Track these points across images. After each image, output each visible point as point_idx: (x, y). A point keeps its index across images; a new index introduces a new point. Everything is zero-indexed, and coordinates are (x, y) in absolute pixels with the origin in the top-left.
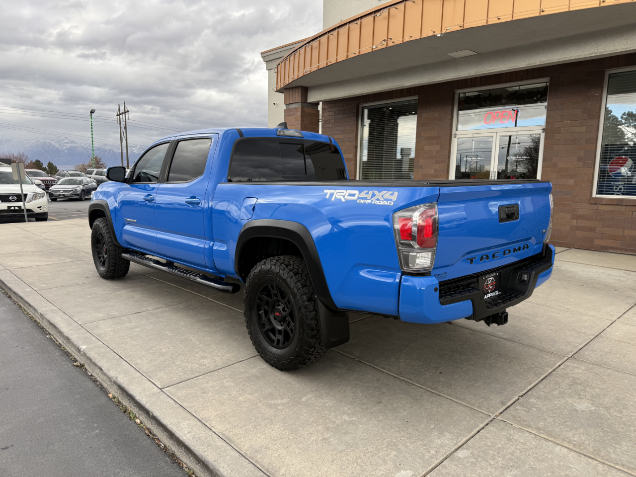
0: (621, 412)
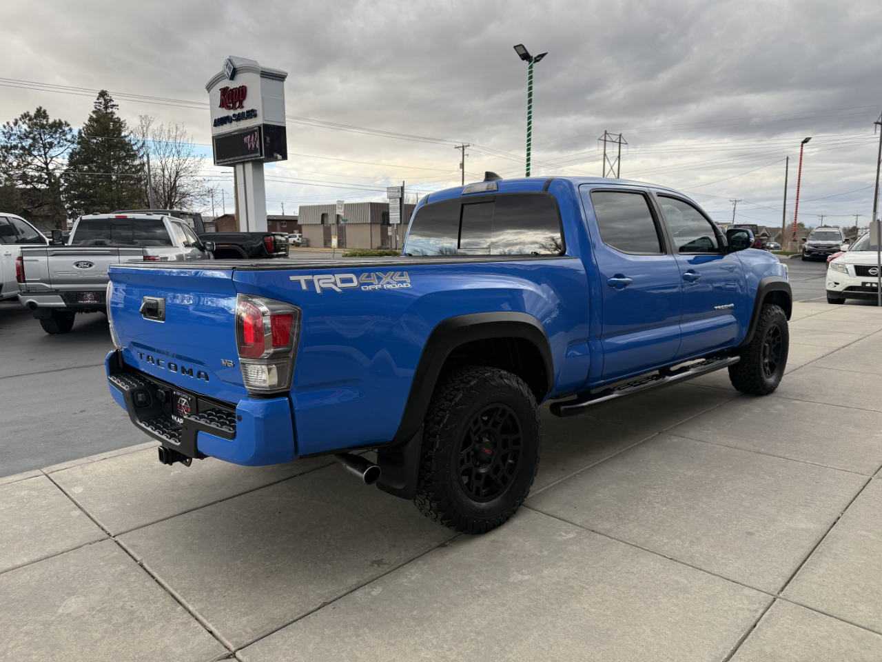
0: (27, 634)
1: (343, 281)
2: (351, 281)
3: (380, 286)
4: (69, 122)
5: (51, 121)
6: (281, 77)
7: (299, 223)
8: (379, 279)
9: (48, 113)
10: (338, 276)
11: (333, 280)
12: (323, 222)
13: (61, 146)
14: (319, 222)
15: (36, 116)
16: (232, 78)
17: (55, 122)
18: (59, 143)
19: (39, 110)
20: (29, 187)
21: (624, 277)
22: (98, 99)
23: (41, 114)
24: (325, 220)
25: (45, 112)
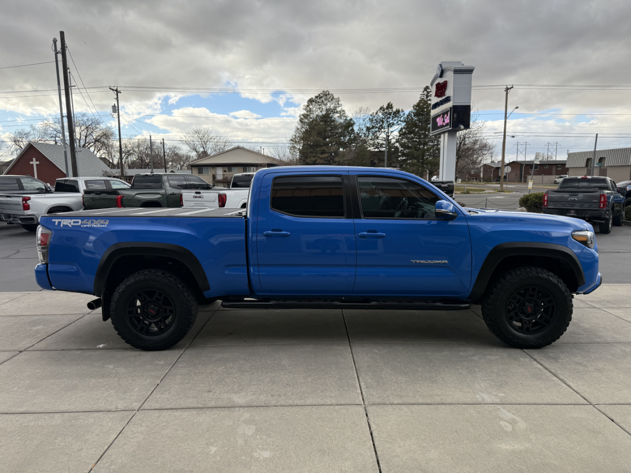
1: (74, 222)
2: (78, 222)
3: (90, 226)
4: (404, 110)
5: (394, 110)
6: (470, 71)
7: (567, 166)
8: (92, 222)
9: (393, 105)
10: (73, 220)
11: (69, 222)
12: (587, 165)
13: (398, 125)
14: (584, 165)
15: (387, 108)
16: (441, 76)
17: (397, 110)
18: (397, 123)
19: (389, 104)
20: (376, 150)
21: (282, 231)
22: (423, 92)
23: (390, 106)
24: (589, 163)
25: (391, 105)
